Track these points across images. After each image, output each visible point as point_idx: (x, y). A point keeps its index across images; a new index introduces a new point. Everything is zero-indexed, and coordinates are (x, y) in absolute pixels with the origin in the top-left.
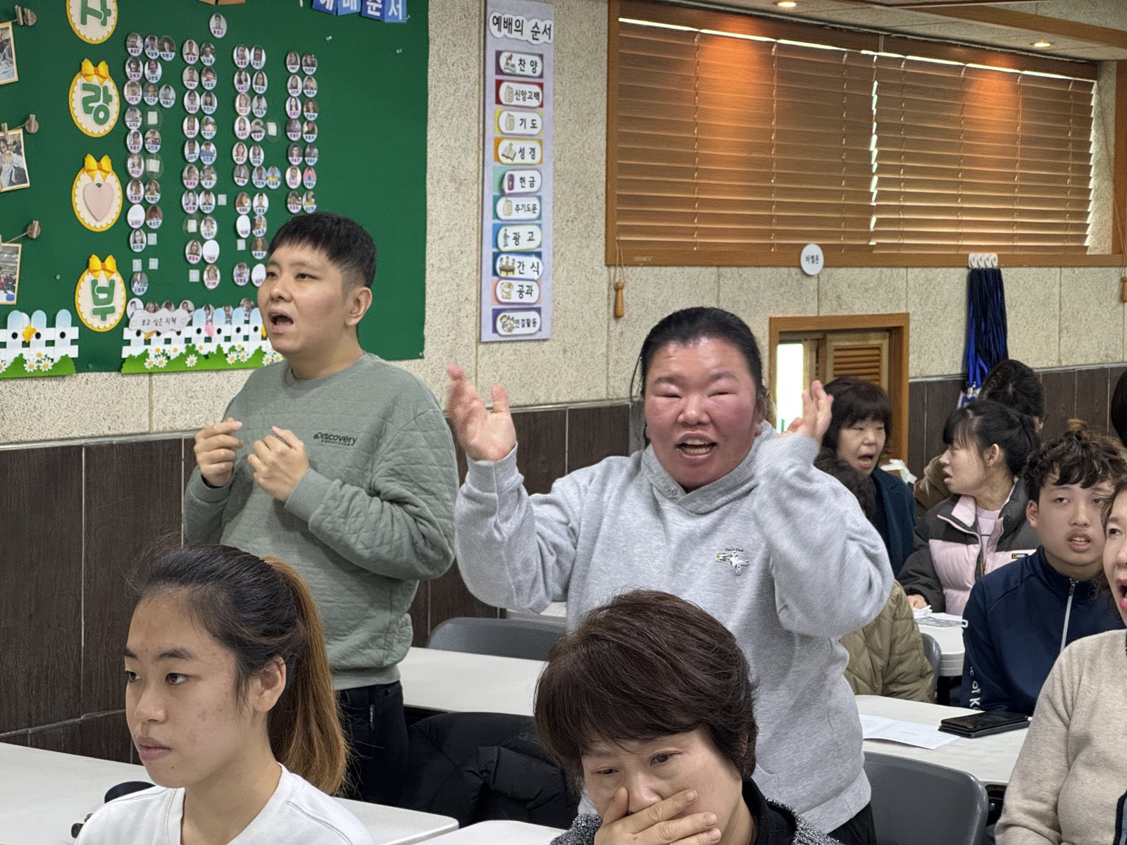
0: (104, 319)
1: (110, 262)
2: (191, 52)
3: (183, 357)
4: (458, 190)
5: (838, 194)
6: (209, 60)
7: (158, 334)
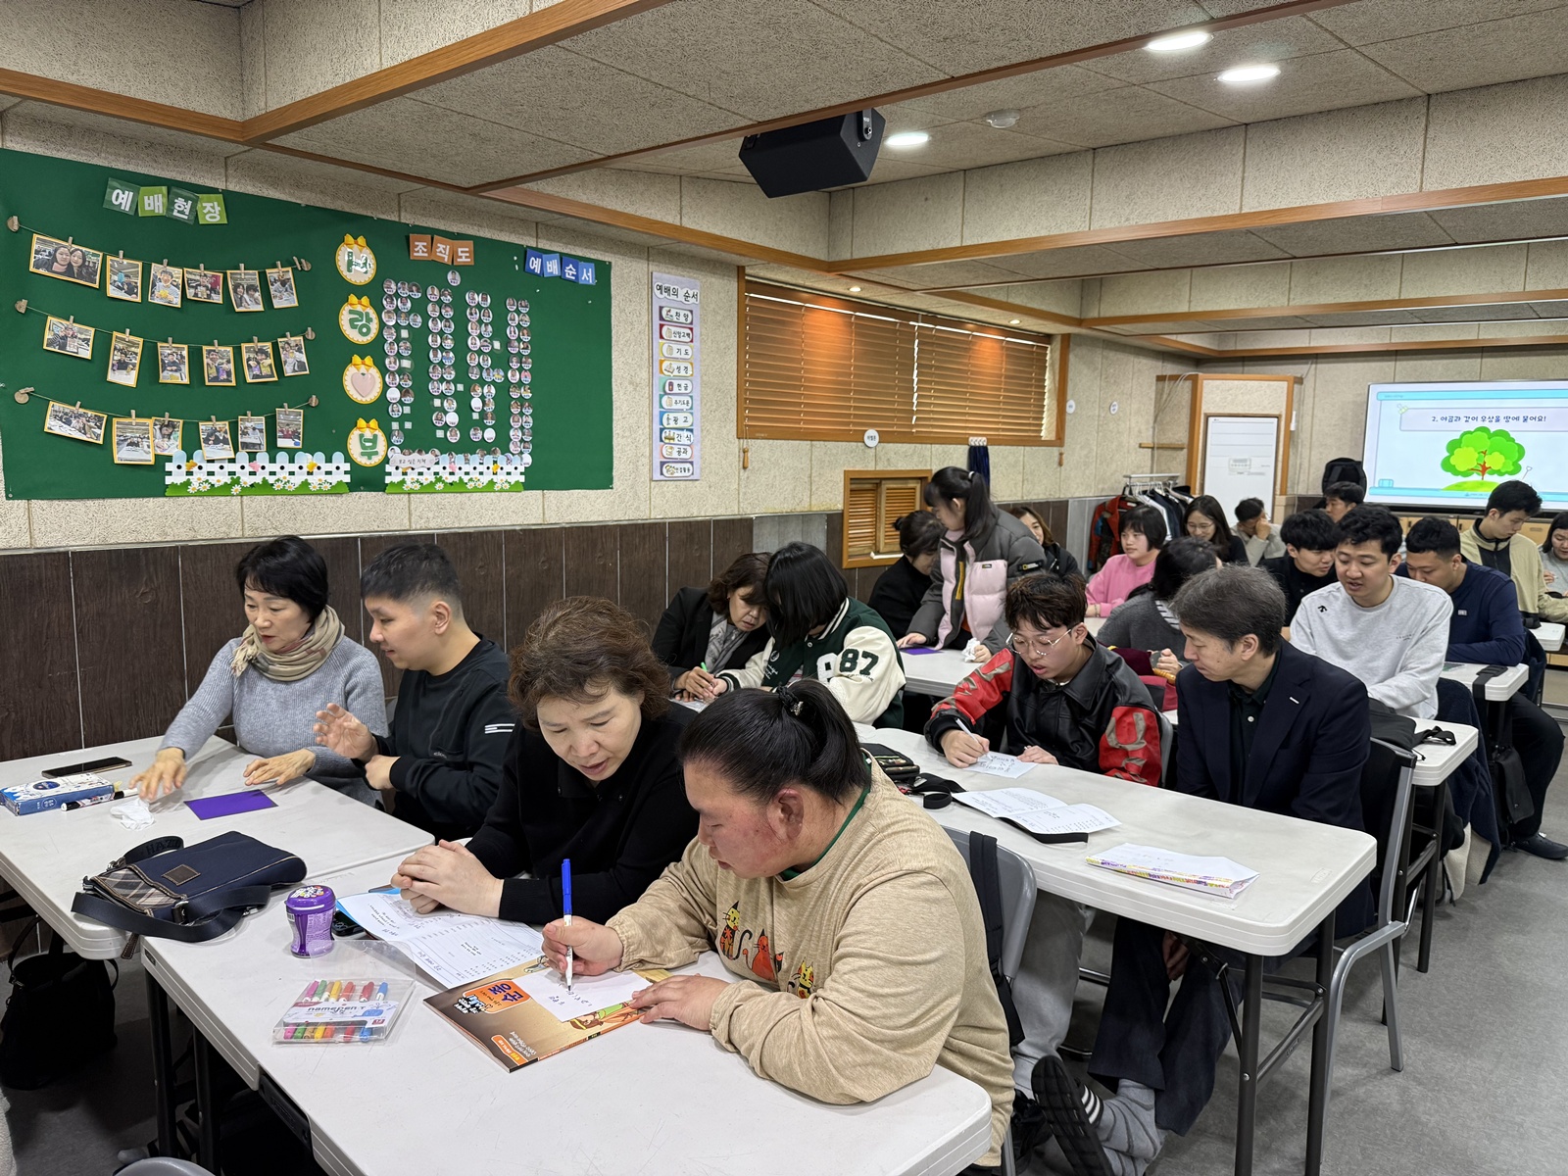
0: (370, 458)
1: (373, 423)
2: (433, 293)
3: (432, 484)
4: (635, 389)
5: (893, 403)
6: (448, 299)
7: (413, 469)
